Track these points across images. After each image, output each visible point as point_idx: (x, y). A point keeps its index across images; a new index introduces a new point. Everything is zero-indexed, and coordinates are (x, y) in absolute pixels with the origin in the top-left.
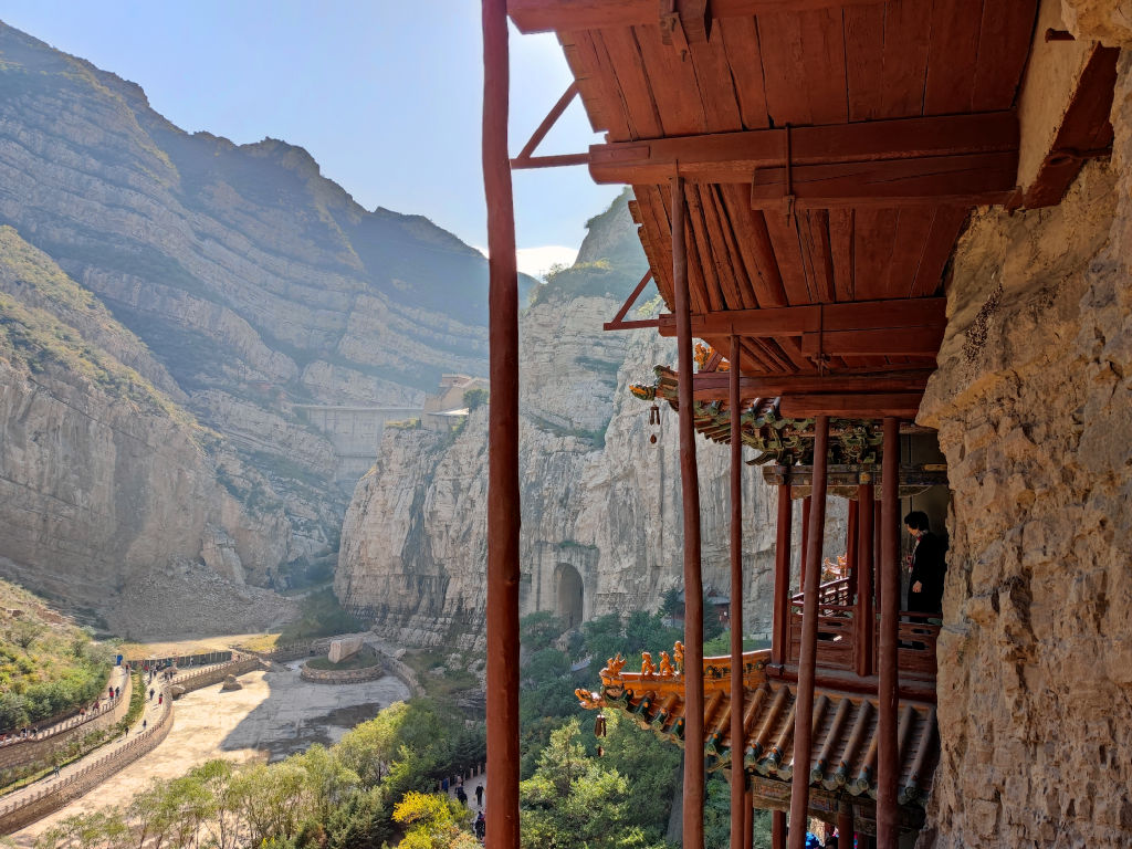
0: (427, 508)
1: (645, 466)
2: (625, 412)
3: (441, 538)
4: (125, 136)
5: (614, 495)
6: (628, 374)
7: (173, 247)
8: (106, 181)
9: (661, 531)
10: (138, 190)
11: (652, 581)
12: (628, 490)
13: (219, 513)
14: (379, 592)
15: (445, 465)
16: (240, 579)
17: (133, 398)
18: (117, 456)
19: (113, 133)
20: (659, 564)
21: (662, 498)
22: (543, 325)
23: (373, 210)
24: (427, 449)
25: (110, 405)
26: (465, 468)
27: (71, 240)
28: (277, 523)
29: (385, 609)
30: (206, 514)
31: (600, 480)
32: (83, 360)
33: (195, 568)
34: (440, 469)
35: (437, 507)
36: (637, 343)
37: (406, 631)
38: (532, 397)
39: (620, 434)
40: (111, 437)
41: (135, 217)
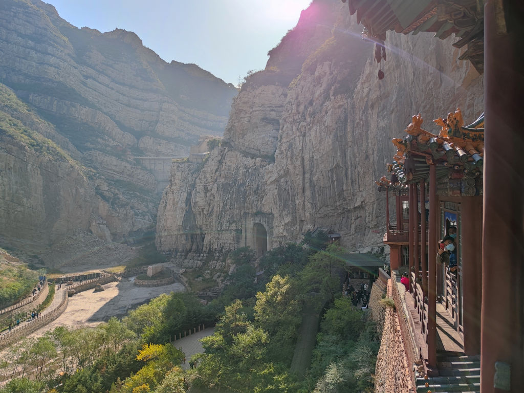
0: (193, 200)
1: (295, 167)
2: (284, 140)
3: (200, 214)
4: (46, 29)
5: (280, 186)
6: (285, 120)
7: (72, 83)
8: (37, 51)
9: (304, 201)
10: (53, 55)
11: (300, 228)
12: (287, 182)
13: (98, 208)
14: (174, 243)
15: (200, 179)
16: (109, 240)
17: (50, 153)
18: (43, 182)
19: (39, 27)
20: (303, 219)
21: (304, 184)
22: (244, 103)
23: (170, 62)
24: (191, 171)
25: (37, 157)
26: (210, 180)
27: (23, 81)
28: (127, 213)
29: (177, 251)
30: (91, 209)
31: (273, 179)
32: (22, 135)
33: (87, 235)
34: (198, 181)
35: (197, 200)
36: (289, 102)
37: (186, 261)
38: (241, 141)
39: (282, 153)
40: (39, 172)
41: (53, 69)
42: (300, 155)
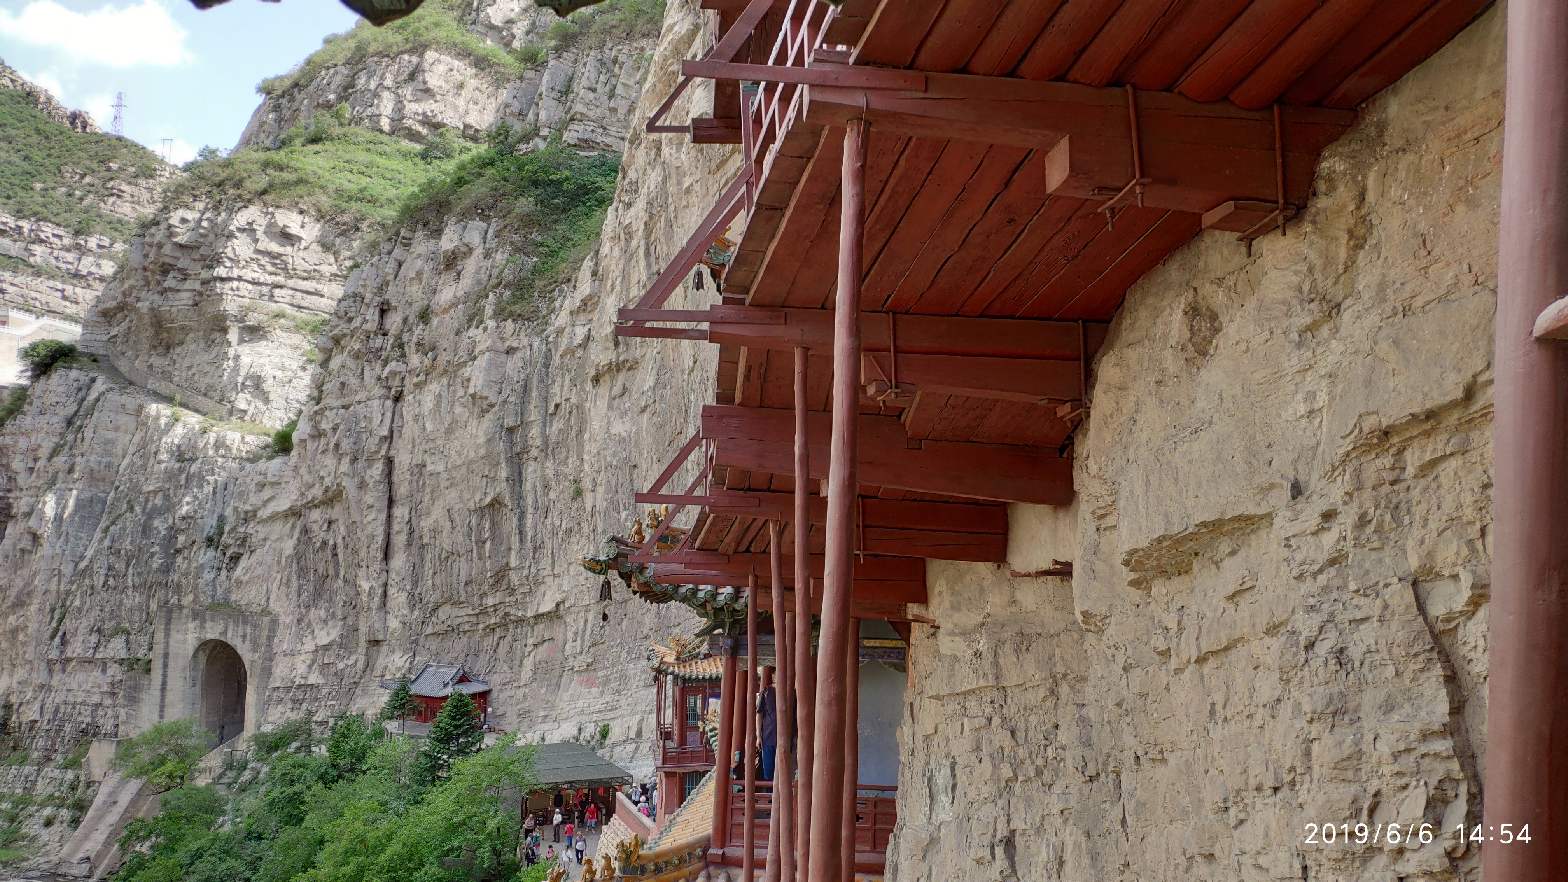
1: (362, 486)
5: (305, 530)
9: (385, 585)
11: (367, 664)
12: (330, 522)
20: (381, 637)
21: (388, 536)
31: (283, 504)
39: (320, 435)
42: (383, 452)
